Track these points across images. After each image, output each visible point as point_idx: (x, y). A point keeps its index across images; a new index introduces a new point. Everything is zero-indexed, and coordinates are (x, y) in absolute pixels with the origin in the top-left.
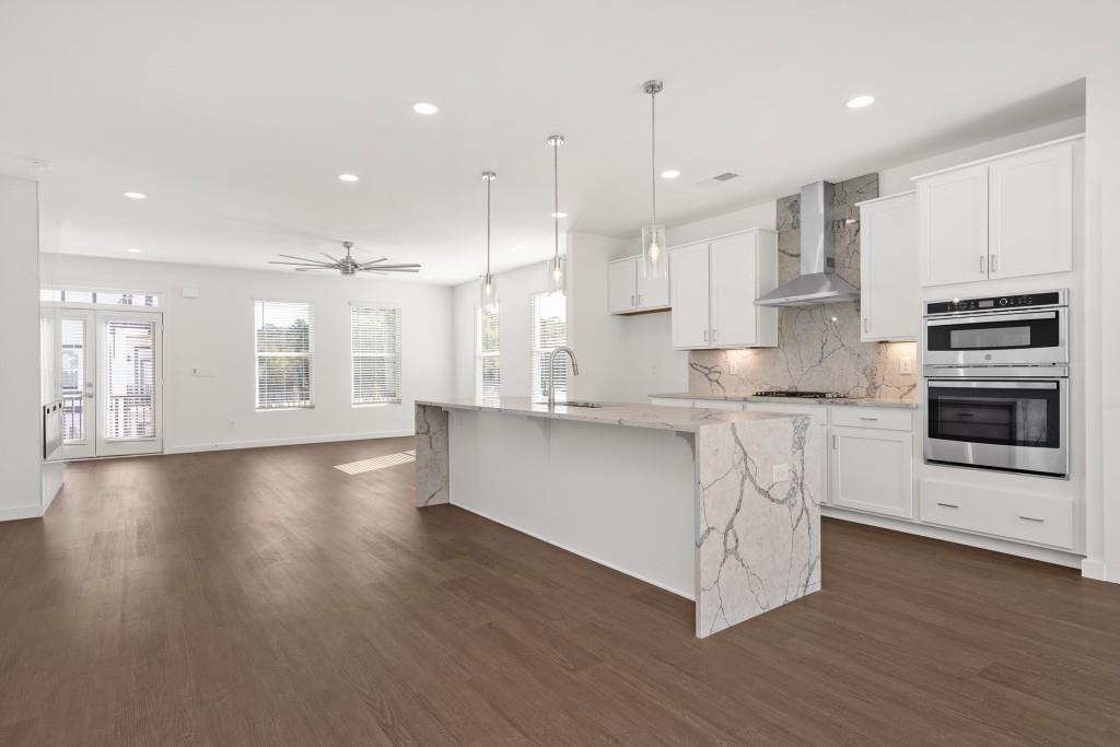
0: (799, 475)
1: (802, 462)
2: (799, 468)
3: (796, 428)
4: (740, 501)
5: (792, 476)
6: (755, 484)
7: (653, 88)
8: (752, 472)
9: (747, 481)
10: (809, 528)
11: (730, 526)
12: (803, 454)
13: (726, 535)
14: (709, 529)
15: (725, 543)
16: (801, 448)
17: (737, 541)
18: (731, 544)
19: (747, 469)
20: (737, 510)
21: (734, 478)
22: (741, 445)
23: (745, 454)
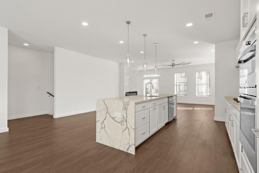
0: (125, 117)
1: (127, 114)
2: (125, 115)
3: (124, 104)
4: (106, 118)
5: (122, 117)
6: (110, 115)
7: (128, 23)
8: (109, 112)
9: (108, 114)
10: (129, 134)
11: (103, 122)
12: (127, 112)
13: (102, 123)
14: (98, 121)
15: (102, 125)
16: (126, 110)
17: (105, 126)
18: (103, 126)
19: (108, 111)
20: (105, 119)
21: (104, 112)
22: (106, 105)
23: (107, 107)
